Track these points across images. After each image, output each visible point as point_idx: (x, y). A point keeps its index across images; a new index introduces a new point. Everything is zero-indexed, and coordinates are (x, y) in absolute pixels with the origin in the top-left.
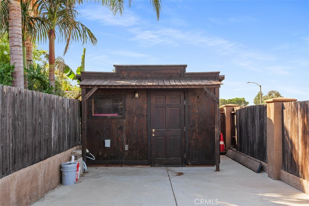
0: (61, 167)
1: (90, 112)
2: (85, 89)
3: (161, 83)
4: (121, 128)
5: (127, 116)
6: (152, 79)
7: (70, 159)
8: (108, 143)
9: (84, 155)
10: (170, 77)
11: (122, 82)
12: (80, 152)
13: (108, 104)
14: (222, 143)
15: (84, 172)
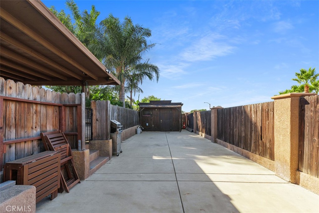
0: (136, 129)
1: (142, 115)
2: (141, 108)
3: (163, 106)
4: (151, 120)
5: (153, 116)
6: (161, 105)
7: (138, 128)
8: (147, 124)
9: (141, 127)
10: (166, 104)
11: (152, 106)
12: (140, 126)
13: (147, 112)
14: (184, 125)
15: (141, 132)
